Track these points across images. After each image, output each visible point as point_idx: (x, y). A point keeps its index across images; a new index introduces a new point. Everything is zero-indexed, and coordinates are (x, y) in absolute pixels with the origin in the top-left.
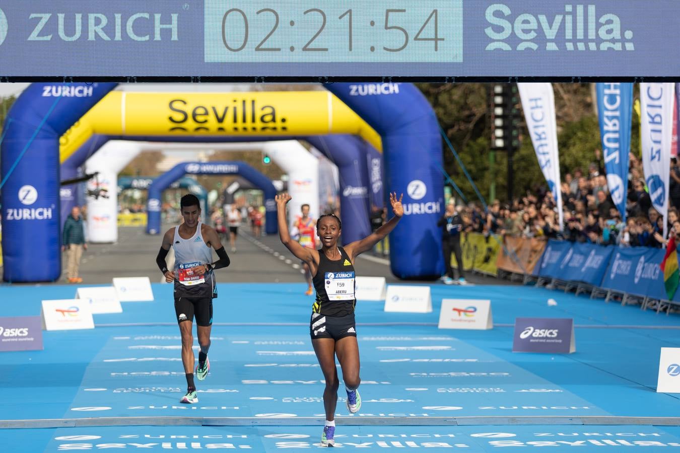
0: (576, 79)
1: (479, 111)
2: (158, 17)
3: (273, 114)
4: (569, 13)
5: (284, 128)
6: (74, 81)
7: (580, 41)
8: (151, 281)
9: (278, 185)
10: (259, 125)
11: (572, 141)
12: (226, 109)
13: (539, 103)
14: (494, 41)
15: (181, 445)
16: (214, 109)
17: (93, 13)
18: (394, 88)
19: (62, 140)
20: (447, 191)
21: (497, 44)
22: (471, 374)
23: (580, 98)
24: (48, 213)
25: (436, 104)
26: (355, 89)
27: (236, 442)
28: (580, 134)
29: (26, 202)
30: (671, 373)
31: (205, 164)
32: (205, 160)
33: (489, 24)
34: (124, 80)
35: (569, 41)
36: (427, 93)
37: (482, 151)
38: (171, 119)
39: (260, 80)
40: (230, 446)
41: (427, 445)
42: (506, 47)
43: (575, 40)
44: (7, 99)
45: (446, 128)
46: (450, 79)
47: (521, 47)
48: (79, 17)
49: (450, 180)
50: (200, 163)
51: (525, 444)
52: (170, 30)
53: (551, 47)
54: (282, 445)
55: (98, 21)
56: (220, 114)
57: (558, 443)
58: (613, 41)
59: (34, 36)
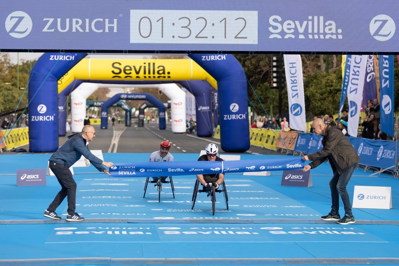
0: (314, 53)
1: (265, 69)
2: (107, 20)
3: (164, 70)
4: (310, 20)
5: (169, 77)
6: (65, 52)
7: (316, 34)
8: (103, 152)
9: (166, 105)
10: (156, 75)
11: (311, 84)
12: (141, 67)
13: (294, 65)
14: (273, 33)
15: (117, 233)
16: (134, 67)
17: (75, 18)
18: (224, 57)
19: (59, 82)
20: (249, 108)
21: (275, 35)
22: (261, 198)
23: (315, 63)
24: (52, 118)
25: (244, 66)
26: (204, 58)
27: (144, 231)
28: (314, 81)
29: (41, 112)
30: (359, 198)
31: (130, 94)
32: (129, 93)
33: (270, 26)
34: (90, 51)
35: (310, 34)
36: (240, 60)
37: (267, 89)
38: (113, 72)
39: (157, 52)
40: (141, 233)
41: (239, 233)
42: (279, 37)
43: (313, 34)
44: (32, 61)
45: (249, 77)
46: (251, 52)
47: (287, 37)
48: (68, 20)
49: (251, 103)
50: (127, 94)
51: (287, 233)
52: (113, 27)
53: (302, 37)
54: (167, 233)
55: (77, 23)
56: (138, 70)
57: (303, 233)
58: (332, 34)
59: (45, 30)
